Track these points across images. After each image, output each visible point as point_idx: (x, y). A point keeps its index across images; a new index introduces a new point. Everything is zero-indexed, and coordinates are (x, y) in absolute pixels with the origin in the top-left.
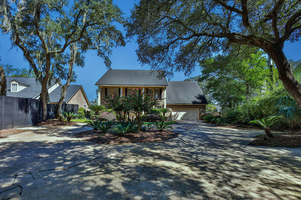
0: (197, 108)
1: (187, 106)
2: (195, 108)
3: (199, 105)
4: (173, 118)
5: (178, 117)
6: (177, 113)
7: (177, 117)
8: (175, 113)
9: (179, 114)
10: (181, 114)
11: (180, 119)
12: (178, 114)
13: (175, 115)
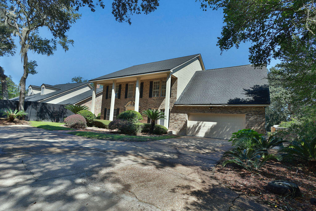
0: (241, 113)
1: (219, 110)
2: (235, 114)
3: (247, 107)
4: (191, 132)
5: (201, 130)
6: (198, 123)
7: (198, 131)
8: (195, 123)
9: (203, 125)
10: (206, 126)
11: (203, 136)
12: (200, 125)
13: (194, 127)
